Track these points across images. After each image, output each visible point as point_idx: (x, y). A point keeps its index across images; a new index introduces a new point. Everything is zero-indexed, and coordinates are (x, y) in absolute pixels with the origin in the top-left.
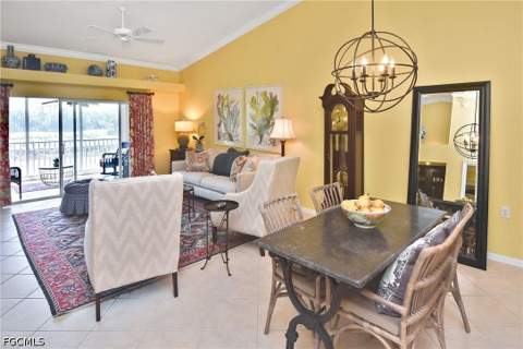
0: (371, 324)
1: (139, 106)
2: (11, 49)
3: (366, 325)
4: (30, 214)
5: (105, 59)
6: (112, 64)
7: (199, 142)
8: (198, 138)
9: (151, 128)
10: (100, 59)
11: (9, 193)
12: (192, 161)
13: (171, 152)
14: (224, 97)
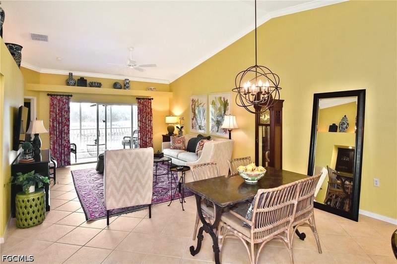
0: (239, 232)
1: (144, 107)
2: (71, 75)
3: (236, 232)
4: (81, 171)
5: (123, 78)
6: (128, 81)
7: (181, 129)
8: (180, 127)
9: (151, 121)
10: (120, 78)
11: (69, 158)
12: (174, 143)
13: (163, 136)
14: (196, 100)
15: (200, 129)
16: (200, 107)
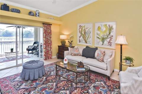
1: (47, 29)
6: (38, 12)
8: (70, 41)
13: (59, 46)
14: (83, 26)
15: (87, 43)
16: (87, 30)
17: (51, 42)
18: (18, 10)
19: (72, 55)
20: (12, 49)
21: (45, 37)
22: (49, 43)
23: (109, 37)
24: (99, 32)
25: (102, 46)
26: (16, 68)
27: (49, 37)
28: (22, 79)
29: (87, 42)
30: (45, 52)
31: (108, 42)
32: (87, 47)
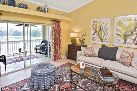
6: (47, 7)
7: (82, 42)
13: (69, 45)
14: (98, 22)
15: (102, 41)
16: (103, 26)
17: (60, 41)
18: (25, 5)
19: (87, 55)
20: (20, 49)
21: (55, 36)
22: (59, 42)
23: (134, 34)
24: (119, 28)
25: (124, 45)
26: (24, 71)
27: (58, 35)
28: (30, 88)
29: (104, 40)
30: (54, 53)
31: (133, 40)
32: (103, 46)
